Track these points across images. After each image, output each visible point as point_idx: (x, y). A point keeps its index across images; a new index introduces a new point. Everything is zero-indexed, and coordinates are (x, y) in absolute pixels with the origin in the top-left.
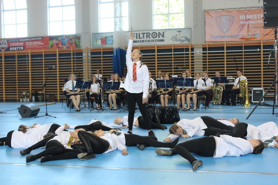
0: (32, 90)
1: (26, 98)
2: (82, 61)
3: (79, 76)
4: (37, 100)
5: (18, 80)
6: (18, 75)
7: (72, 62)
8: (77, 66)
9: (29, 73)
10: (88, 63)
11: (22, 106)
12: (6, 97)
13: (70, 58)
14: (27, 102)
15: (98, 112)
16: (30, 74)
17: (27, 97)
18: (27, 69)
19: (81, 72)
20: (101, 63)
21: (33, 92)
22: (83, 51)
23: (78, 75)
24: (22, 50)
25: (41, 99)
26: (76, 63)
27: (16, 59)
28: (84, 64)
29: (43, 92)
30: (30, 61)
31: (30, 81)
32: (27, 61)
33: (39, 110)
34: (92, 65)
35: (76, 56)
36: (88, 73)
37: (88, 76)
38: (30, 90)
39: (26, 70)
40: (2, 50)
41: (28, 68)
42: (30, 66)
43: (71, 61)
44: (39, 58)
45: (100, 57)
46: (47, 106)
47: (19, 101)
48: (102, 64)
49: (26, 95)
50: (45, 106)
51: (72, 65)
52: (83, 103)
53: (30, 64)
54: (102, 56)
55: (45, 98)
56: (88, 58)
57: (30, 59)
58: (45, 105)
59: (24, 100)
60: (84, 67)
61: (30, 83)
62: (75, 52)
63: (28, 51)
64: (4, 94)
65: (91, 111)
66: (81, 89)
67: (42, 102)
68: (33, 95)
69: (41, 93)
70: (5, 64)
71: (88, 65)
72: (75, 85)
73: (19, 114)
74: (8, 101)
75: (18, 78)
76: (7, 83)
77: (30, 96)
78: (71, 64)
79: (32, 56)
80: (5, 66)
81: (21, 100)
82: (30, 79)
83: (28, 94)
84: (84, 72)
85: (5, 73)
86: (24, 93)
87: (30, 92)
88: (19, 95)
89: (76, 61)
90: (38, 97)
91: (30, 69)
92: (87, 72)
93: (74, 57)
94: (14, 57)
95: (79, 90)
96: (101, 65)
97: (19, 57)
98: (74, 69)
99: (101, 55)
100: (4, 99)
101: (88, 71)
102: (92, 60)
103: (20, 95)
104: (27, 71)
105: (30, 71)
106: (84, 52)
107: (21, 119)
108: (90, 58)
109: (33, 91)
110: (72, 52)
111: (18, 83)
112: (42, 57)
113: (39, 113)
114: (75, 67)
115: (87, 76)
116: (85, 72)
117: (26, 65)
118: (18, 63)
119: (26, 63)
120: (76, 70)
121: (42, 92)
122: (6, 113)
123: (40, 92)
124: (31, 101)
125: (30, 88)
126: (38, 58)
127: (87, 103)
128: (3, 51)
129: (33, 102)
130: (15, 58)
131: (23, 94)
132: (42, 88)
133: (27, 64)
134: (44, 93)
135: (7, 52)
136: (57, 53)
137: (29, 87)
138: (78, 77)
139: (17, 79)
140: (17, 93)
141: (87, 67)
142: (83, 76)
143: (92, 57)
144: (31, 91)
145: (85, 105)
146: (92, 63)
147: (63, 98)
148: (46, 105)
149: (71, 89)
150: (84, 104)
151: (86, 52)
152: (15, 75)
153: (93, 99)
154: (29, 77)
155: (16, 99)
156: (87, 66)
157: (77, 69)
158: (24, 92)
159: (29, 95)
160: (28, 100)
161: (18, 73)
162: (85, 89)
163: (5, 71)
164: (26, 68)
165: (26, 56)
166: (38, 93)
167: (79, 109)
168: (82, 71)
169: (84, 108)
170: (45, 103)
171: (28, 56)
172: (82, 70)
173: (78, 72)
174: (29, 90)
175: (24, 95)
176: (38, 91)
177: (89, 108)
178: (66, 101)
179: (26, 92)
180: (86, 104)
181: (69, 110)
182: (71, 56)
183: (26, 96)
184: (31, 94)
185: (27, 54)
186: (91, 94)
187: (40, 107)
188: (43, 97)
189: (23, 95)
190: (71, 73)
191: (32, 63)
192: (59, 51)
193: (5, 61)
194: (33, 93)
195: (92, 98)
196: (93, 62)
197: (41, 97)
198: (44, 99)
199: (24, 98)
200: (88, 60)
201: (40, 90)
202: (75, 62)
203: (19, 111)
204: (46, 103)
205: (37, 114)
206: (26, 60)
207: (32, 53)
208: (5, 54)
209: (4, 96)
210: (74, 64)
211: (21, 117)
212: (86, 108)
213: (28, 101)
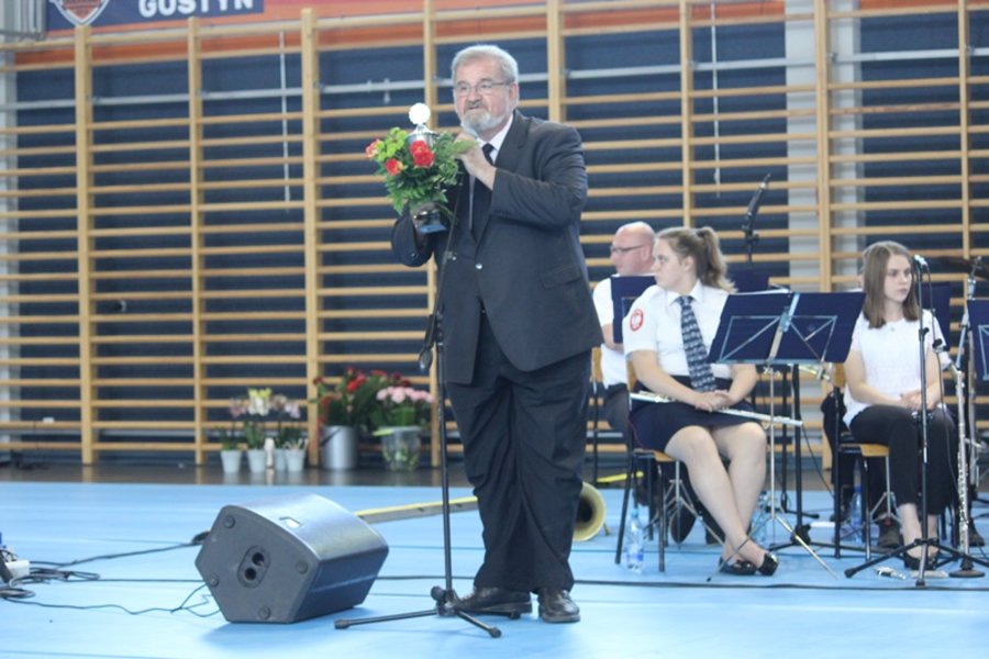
0: (330, 369)
1: (269, 443)
2: (780, 102)
3: (752, 245)
4: (369, 467)
5: (210, 284)
6: (210, 240)
7: (685, 119)
8: (728, 152)
9: (298, 216)
10: (833, 121)
11: (230, 519)
12: (102, 437)
13: (673, 81)
14: (281, 478)
15: (920, 585)
16: (310, 226)
17: (283, 440)
18: (287, 182)
19: (763, 210)
20: (953, 119)
21: (331, 387)
22: (789, 11)
23: (740, 234)
24: (244, 10)
25: (409, 454)
26: (727, 129)
27: (194, 97)
28: (793, 134)
29: (426, 388)
30: (309, 114)
31: (312, 292)
32: (285, 115)
33: (378, 554)
34: (870, 146)
35: (719, 59)
36: (835, 219)
37: (835, 242)
38: (312, 372)
39: (277, 194)
40: (70, 15)
41: (297, 171)
42: (309, 158)
43: (674, 108)
44: (387, 85)
45: (950, 66)
46: (452, 516)
47: (213, 469)
48: (963, 129)
49: (276, 414)
50: (440, 519)
51: (686, 142)
52: (784, 504)
53: (309, 139)
54: (960, 52)
55: (436, 446)
56: (829, 79)
57: (308, 90)
58: (432, 511)
59: (257, 460)
60: (792, 159)
61: (312, 314)
62: (713, 23)
63: (297, 18)
64: (86, 404)
65: (861, 579)
66: (760, 369)
67: (410, 484)
68: (333, 414)
69: (408, 400)
70: (100, 137)
71: (833, 146)
72: (709, 329)
73: (206, 591)
74: (114, 467)
75: (210, 262)
76: (114, 307)
77: (312, 424)
78: (675, 131)
79: (331, 67)
80: (99, 158)
81: (230, 461)
82: (311, 270)
83: (292, 408)
84: (794, 205)
85: (100, 222)
86: (258, 403)
87: (312, 392)
88: (213, 414)
89: (727, 105)
90: (378, 440)
91: (309, 181)
92: (824, 207)
93: (704, 67)
94: (174, 75)
95: (745, 376)
96: (953, 143)
97: (215, 73)
98: (703, 177)
99: (955, 46)
100: (88, 448)
101: (834, 194)
102: (869, 98)
103: (222, 414)
104: (287, 204)
105: (310, 204)
106: (798, 17)
107: (214, 637)
108: (848, 75)
109: (337, 380)
110: (683, 26)
111: (211, 305)
112: (420, 77)
113: (377, 587)
114: (717, 164)
115: (825, 243)
116: (809, 203)
117: (276, 150)
118: (210, 131)
119: (275, 128)
120: (718, 187)
121: (415, 395)
122: (95, 578)
123: (398, 394)
124: (316, 471)
125: (312, 359)
126: (378, 80)
127: (820, 500)
128: (81, 22)
129: (338, 478)
130: (185, 90)
131: (252, 411)
132: (414, 357)
133: (285, 138)
134: (431, 397)
135: (112, 37)
136: (554, 36)
137: (300, 348)
138: (741, 258)
139: (195, 273)
140: (198, 403)
141: (822, 158)
142: (782, 245)
143: (869, 70)
144: (316, 381)
145: (800, 514)
146: (869, 122)
147: (602, 448)
148: (447, 509)
149: (679, 364)
150: (792, 505)
151: (819, 21)
152: (185, 241)
153: (876, 462)
154: (299, 260)
155: (190, 456)
156: (823, 147)
157: (728, 176)
158: (259, 388)
159: (304, 412)
160: (293, 459)
161: (209, 219)
162: (806, 368)
163: (100, 201)
164: (277, 172)
165: (272, 62)
166: (380, 402)
167: (757, 554)
168: (782, 197)
169: (795, 543)
170: (431, 497)
171: (294, 62)
172: (774, 185)
173: (744, 210)
174: (301, 370)
175: (258, 418)
176: (383, 379)
177: (838, 547)
178: (623, 477)
179: (276, 390)
180: (805, 508)
181: (652, 560)
182: (677, 61)
183: (274, 424)
184: (320, 410)
185: (282, 50)
186: (853, 409)
187: (388, 533)
188: (426, 440)
189: (246, 417)
190: (679, 221)
191: (326, 126)
192: (571, 19)
193: (100, 113)
194: (339, 396)
195: (868, 450)
196: (880, 109)
197: (406, 437)
198: (435, 462)
199: (260, 445)
200: (831, 95)
201: (399, 374)
202: (716, 117)
203: (200, 563)
204: (446, 497)
205: (361, 592)
206: (273, 104)
207: (327, 36)
208: (99, 51)
209: (87, 426)
210: (702, 130)
211: (220, 620)
212: (810, 549)
213: (286, 471)
